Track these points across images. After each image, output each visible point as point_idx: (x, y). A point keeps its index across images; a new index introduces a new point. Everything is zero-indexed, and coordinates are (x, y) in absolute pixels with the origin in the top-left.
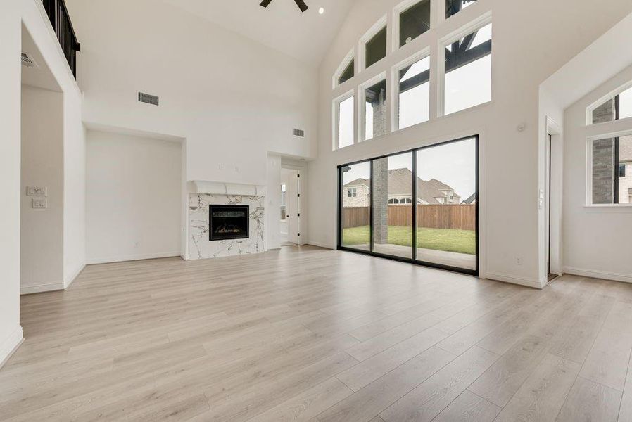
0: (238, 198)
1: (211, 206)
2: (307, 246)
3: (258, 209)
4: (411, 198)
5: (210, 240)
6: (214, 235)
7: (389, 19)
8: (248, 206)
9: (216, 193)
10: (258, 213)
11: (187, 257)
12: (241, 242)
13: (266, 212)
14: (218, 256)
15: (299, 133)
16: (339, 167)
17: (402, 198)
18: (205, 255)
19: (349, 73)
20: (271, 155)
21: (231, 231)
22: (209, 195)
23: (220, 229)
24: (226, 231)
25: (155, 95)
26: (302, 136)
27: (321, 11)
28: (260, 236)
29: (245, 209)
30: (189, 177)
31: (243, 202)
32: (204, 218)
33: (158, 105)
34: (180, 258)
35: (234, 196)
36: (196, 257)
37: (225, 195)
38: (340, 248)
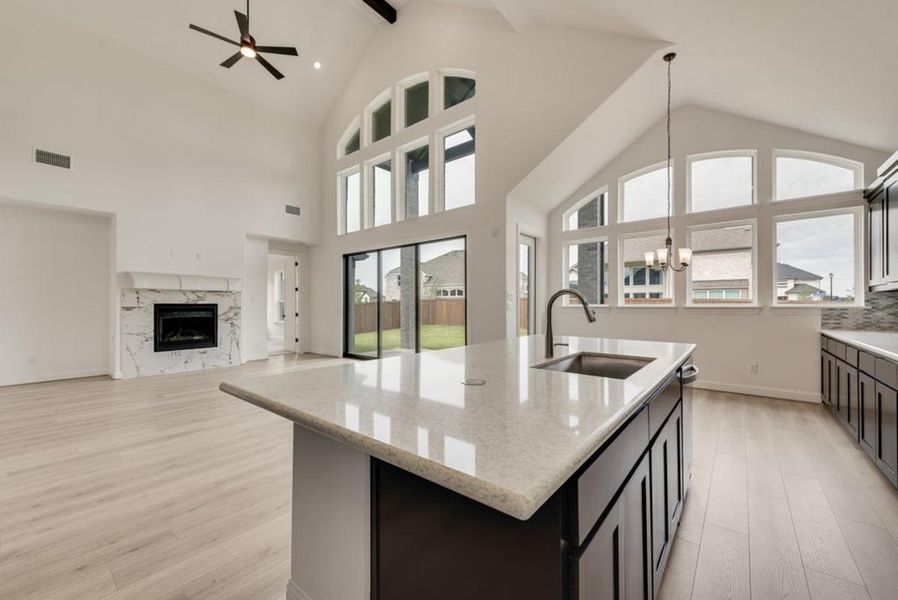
0: (200, 294)
1: (156, 306)
2: (308, 355)
3: (231, 308)
4: (462, 288)
5: (156, 350)
6: (162, 344)
7: (394, 93)
8: (216, 305)
9: (166, 288)
10: (231, 314)
11: (118, 374)
12: (205, 352)
13: (243, 312)
14: (167, 372)
15: (293, 210)
16: (346, 257)
17: (452, 288)
18: (146, 372)
19: (354, 145)
20: (251, 237)
21: (190, 338)
22: (154, 290)
23: (173, 336)
24: (181, 339)
25: (64, 154)
26: (299, 214)
27: (317, 65)
28: (234, 344)
29: (212, 309)
30: (121, 267)
31: (210, 299)
32: (146, 323)
33: (69, 167)
34: (107, 377)
35: (193, 292)
36: (132, 374)
37: (180, 291)
38: (347, 355)
